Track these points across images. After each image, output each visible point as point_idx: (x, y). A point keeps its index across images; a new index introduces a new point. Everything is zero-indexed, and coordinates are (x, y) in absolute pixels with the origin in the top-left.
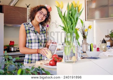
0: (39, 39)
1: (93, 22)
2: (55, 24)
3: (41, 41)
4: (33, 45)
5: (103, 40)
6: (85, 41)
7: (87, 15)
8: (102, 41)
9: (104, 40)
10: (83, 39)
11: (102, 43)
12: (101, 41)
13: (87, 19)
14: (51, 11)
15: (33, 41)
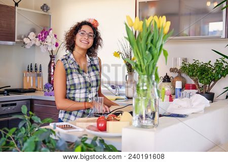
3: (90, 85)
6: (131, 76)
8: (164, 79)
11: (163, 82)
14: (97, 25)
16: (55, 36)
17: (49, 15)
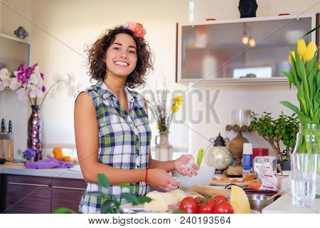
0: (132, 133)
1: (188, 85)
2: (68, 83)
3: (137, 139)
4: (117, 149)
5: (217, 139)
6: (164, 137)
7: (182, 66)
8: (215, 141)
9: (222, 138)
10: (159, 134)
11: (215, 145)
12: (213, 141)
13: (182, 78)
14: (143, 32)
15: (118, 139)
16: (42, 75)
17: (27, 44)
